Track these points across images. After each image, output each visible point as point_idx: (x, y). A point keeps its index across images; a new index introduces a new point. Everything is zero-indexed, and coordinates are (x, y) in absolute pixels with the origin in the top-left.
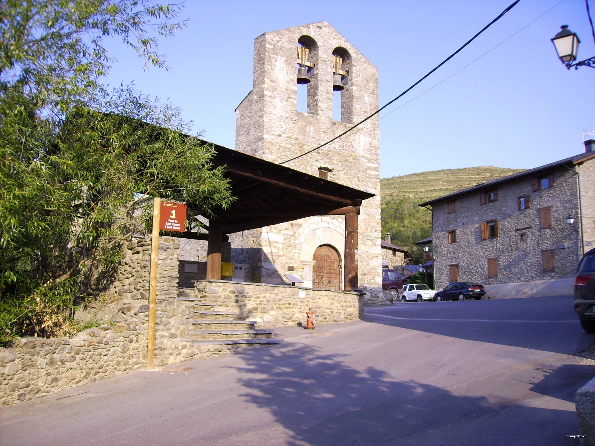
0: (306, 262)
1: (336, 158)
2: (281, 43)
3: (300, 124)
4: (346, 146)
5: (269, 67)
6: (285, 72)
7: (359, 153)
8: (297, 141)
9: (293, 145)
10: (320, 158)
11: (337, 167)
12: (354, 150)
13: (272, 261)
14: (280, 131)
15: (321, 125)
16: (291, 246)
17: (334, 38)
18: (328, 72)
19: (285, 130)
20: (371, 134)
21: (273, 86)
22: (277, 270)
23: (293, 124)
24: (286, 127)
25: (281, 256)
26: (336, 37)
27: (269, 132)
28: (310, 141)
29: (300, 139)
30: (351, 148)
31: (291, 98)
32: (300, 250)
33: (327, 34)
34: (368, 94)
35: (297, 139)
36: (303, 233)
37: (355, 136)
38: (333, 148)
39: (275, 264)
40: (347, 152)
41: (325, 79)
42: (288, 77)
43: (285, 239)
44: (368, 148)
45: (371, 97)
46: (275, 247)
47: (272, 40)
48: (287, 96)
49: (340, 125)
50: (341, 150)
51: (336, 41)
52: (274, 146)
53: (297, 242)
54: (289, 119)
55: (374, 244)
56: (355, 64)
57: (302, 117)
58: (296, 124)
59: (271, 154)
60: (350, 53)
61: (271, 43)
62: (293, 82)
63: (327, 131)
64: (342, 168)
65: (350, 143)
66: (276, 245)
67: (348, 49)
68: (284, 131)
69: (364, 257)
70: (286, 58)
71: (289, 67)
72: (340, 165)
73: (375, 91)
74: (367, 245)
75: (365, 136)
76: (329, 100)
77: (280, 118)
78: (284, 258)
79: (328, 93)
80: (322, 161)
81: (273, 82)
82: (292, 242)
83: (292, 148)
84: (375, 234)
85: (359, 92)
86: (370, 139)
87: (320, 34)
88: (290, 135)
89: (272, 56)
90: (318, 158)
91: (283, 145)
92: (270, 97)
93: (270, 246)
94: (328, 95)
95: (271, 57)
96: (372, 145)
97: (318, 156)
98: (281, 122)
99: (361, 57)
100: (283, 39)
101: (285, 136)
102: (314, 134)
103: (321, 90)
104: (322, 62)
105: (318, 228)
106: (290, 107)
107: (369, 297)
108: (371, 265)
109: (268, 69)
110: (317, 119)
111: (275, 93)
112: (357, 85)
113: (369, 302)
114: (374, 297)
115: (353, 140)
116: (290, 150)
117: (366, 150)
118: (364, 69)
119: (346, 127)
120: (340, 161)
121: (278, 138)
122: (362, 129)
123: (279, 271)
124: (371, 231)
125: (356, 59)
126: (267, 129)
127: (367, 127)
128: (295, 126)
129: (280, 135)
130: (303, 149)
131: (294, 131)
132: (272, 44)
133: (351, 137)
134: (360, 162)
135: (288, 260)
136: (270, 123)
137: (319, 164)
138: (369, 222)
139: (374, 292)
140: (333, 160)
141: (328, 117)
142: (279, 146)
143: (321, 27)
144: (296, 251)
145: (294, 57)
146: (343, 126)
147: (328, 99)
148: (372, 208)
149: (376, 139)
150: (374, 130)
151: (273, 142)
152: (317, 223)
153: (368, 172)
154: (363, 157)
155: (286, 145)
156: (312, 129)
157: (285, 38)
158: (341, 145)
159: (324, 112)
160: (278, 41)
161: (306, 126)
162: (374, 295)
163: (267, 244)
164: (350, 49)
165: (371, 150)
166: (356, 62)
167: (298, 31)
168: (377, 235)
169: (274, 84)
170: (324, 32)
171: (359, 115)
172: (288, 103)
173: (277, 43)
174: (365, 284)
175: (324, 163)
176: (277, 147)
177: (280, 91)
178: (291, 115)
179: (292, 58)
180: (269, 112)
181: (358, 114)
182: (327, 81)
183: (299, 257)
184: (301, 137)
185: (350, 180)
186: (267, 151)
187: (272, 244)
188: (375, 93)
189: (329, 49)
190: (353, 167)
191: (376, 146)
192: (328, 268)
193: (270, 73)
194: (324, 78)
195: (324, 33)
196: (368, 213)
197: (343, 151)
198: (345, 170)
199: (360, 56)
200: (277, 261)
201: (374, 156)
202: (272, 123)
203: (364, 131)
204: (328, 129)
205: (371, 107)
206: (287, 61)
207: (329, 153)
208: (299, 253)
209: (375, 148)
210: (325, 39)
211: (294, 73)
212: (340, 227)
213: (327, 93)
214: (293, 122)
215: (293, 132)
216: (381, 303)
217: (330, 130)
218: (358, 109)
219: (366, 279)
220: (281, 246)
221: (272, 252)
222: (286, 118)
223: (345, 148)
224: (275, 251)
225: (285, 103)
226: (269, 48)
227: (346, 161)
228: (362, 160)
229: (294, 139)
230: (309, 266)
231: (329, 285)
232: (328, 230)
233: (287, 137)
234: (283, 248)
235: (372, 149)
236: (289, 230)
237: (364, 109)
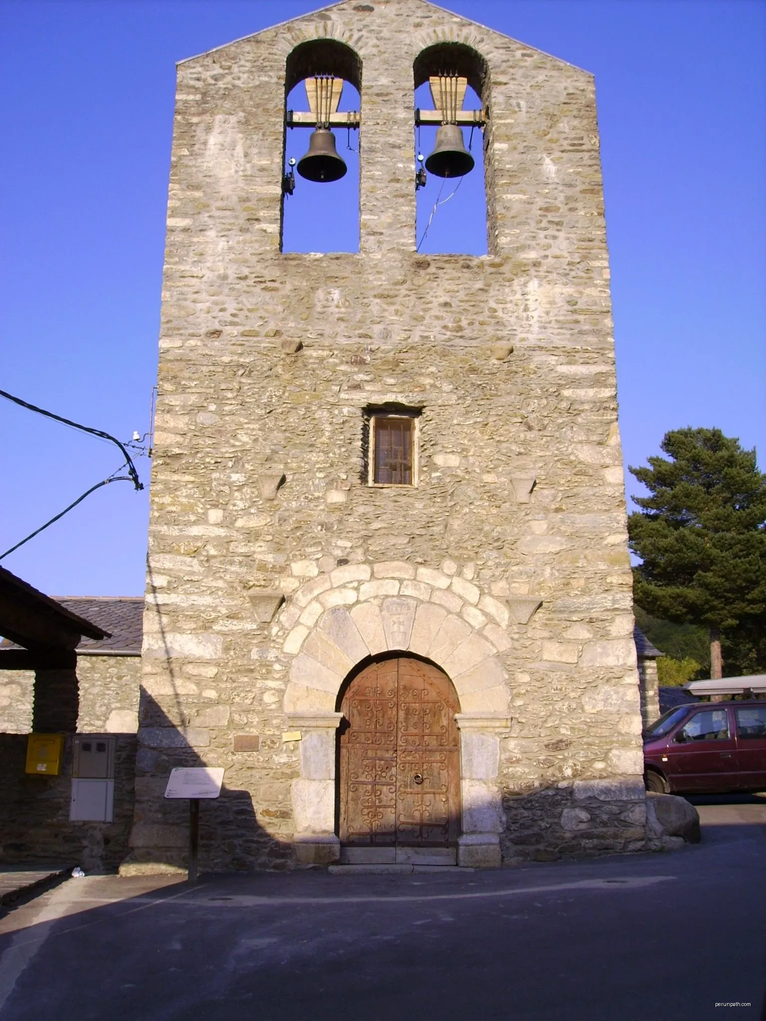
0: (302, 718)
1: (433, 369)
2: (229, 78)
3: (289, 287)
4: (471, 324)
5: (186, 152)
6: (239, 150)
7: (523, 340)
8: (278, 341)
9: (264, 354)
10: (368, 378)
11: (433, 395)
12: (505, 333)
13: (176, 721)
14: (216, 321)
15: (371, 278)
16: (252, 671)
17: (418, 25)
18: (395, 122)
19: (233, 315)
20: (573, 274)
21: (194, 200)
22: (196, 750)
23: (264, 293)
24: (240, 306)
25: (210, 703)
26: (426, 21)
27: (179, 329)
28: (328, 331)
29: (289, 333)
30: (490, 330)
31: (257, 220)
32: (285, 679)
33: (393, 21)
34: (557, 154)
35: (277, 333)
36: (297, 623)
37: (507, 290)
38: (417, 339)
39: (189, 730)
40: (474, 343)
41: (386, 143)
42: (248, 166)
43: (226, 649)
44: (561, 318)
45: (570, 160)
46: (189, 678)
47: (198, 79)
48: (244, 215)
49: (447, 266)
50: (450, 340)
51: (423, 32)
52: (193, 369)
53: (271, 655)
54: (250, 282)
55: (605, 636)
56: (502, 78)
57: (298, 266)
58: (275, 290)
59: (184, 392)
60: (479, 51)
61: (193, 87)
62: (265, 173)
63: (391, 293)
64: (455, 397)
65: (487, 313)
66: (190, 669)
67: (471, 43)
68: (231, 319)
69: (556, 684)
70: (242, 114)
71: (255, 137)
72: (447, 387)
73: (585, 140)
74: (569, 641)
75: (549, 283)
76: (401, 200)
77: (219, 282)
78: (224, 711)
79: (398, 181)
80: (377, 387)
81: (197, 188)
82: (254, 655)
83: (258, 363)
84: (607, 601)
85: (517, 157)
86: (569, 290)
87: (366, 26)
88: (256, 324)
89: (195, 120)
90: (361, 377)
91: (226, 359)
92: (185, 230)
93: (171, 671)
94: (398, 185)
95: (191, 125)
96: (580, 305)
97: (359, 372)
98: (220, 293)
99: (523, 55)
100: (235, 69)
101: (235, 331)
102: (343, 310)
103: (371, 178)
104: (375, 99)
105: (358, 602)
106: (256, 245)
107: (583, 826)
108: (588, 708)
109: (180, 158)
110: (356, 263)
111: (204, 217)
112: (508, 138)
113: (584, 842)
114: (604, 824)
115: (498, 302)
116: (251, 372)
117: (553, 324)
118: (538, 87)
119: (468, 267)
120: (447, 377)
121: (209, 342)
122: (536, 264)
123: (201, 754)
124: (585, 592)
125: (504, 65)
126: (168, 322)
127: (558, 253)
128: (272, 298)
129: (217, 333)
130: (300, 360)
131: (266, 311)
132: (197, 89)
133: (492, 293)
134: (532, 366)
135: (236, 717)
136: (181, 302)
137: (365, 394)
138: (575, 560)
139: (606, 807)
140: (421, 375)
141: (399, 250)
142: (214, 365)
143: (371, 5)
144: (271, 684)
145: (271, 106)
146: (459, 265)
147: (396, 196)
148: (588, 511)
149: (596, 286)
150: (584, 258)
151: (193, 356)
152: (355, 584)
153: (566, 393)
154: (541, 348)
155: (235, 358)
156: (336, 294)
157: (243, 62)
158: (450, 325)
159: (382, 238)
160: (216, 78)
161: (313, 289)
162: (605, 817)
163: (159, 670)
164: (482, 40)
165: (577, 322)
166: (503, 73)
167: (288, 36)
168: (614, 601)
169: (198, 194)
170: (381, 16)
171: (519, 224)
172: (248, 236)
173: (213, 82)
174: (564, 779)
175: (382, 392)
176: (205, 369)
177: (219, 209)
178: (259, 268)
179: (266, 110)
180: (178, 274)
181: (517, 220)
182: (394, 146)
183: (280, 702)
184: (292, 325)
185: (489, 429)
186: (168, 386)
187: (176, 667)
188: (584, 147)
189: (398, 58)
190: (502, 386)
191: (594, 308)
192: (412, 730)
193: (187, 166)
194: (382, 140)
195: (378, 21)
196: (569, 530)
197: (459, 342)
198: (468, 402)
199: (518, 54)
200: (197, 722)
201: (592, 339)
202: (188, 303)
203: (543, 268)
204: (396, 284)
205: (569, 192)
206: (247, 122)
207: (402, 355)
208: (281, 692)
209: (594, 313)
210: (385, 33)
211: (271, 149)
212: (449, 588)
213: (391, 181)
214: (263, 285)
215: (264, 314)
216: (640, 844)
217: (406, 286)
218: (516, 208)
219: (570, 763)
220: (211, 671)
221: (177, 695)
222: (240, 278)
223: (467, 333)
224: (186, 688)
225: (236, 239)
226: (186, 102)
227: (473, 370)
228: (539, 358)
229: (267, 336)
230: (322, 732)
231: (418, 788)
232: (401, 605)
233: (243, 335)
234: (216, 678)
235: (581, 318)
236: (242, 618)
237: (540, 202)
